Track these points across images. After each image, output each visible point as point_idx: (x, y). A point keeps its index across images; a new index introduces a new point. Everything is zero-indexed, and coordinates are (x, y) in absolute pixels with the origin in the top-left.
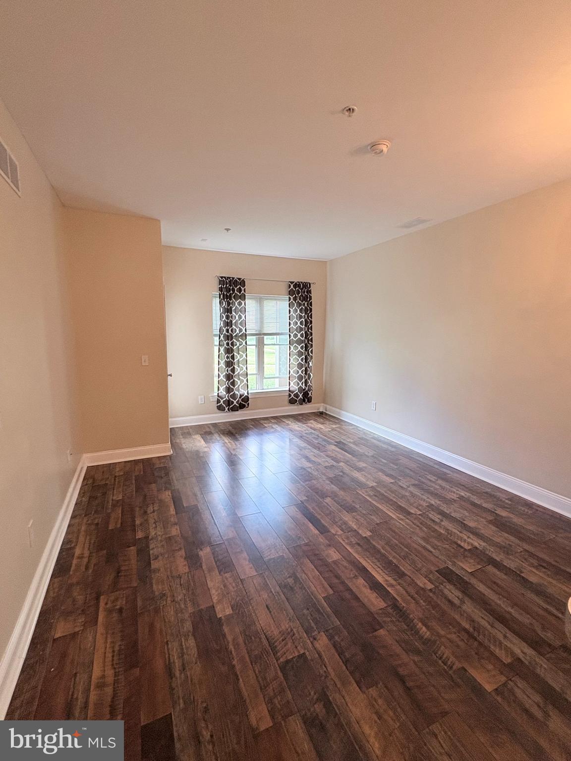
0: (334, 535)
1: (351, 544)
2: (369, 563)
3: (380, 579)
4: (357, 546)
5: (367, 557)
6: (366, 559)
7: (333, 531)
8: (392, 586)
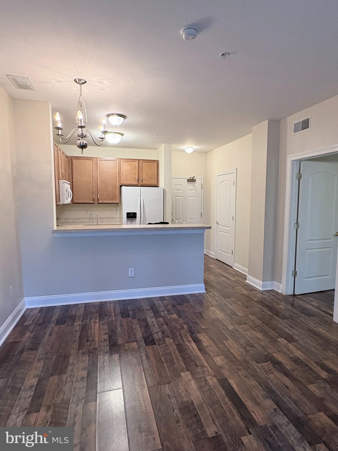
0: (214, 376)
1: (203, 366)
2: (195, 353)
3: (193, 344)
4: (199, 364)
5: (194, 356)
6: (196, 355)
7: (215, 380)
8: (188, 341)
